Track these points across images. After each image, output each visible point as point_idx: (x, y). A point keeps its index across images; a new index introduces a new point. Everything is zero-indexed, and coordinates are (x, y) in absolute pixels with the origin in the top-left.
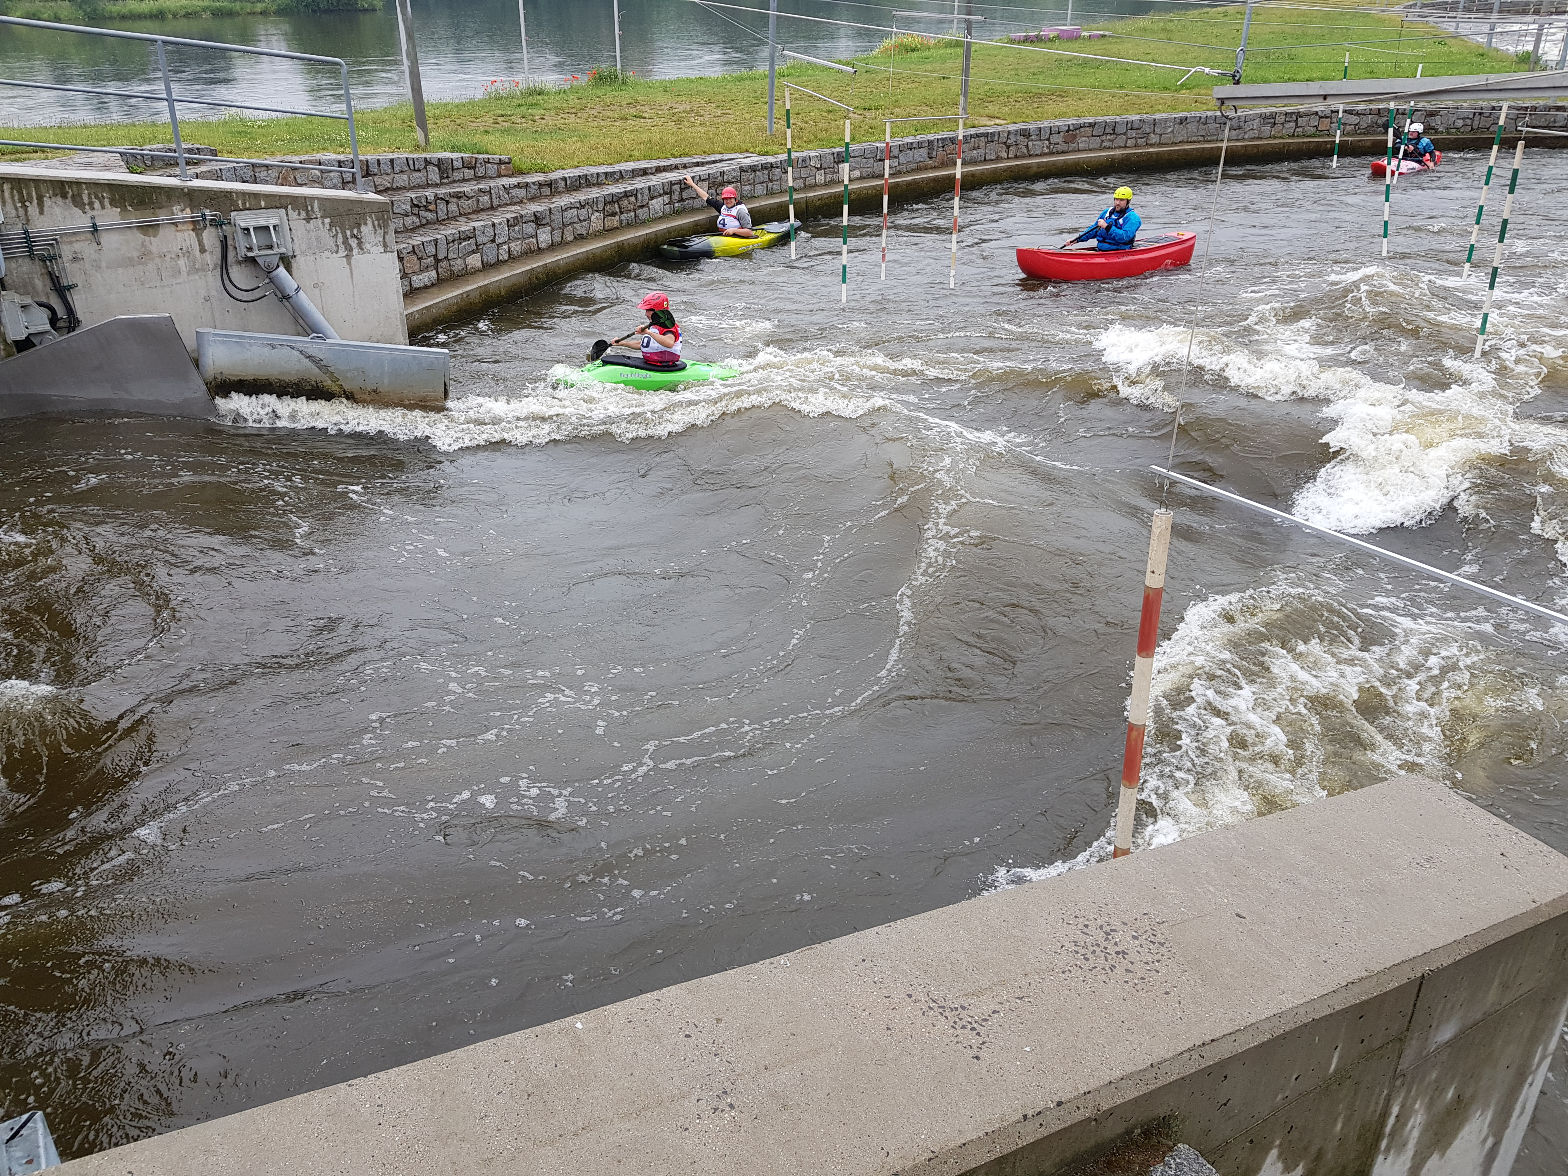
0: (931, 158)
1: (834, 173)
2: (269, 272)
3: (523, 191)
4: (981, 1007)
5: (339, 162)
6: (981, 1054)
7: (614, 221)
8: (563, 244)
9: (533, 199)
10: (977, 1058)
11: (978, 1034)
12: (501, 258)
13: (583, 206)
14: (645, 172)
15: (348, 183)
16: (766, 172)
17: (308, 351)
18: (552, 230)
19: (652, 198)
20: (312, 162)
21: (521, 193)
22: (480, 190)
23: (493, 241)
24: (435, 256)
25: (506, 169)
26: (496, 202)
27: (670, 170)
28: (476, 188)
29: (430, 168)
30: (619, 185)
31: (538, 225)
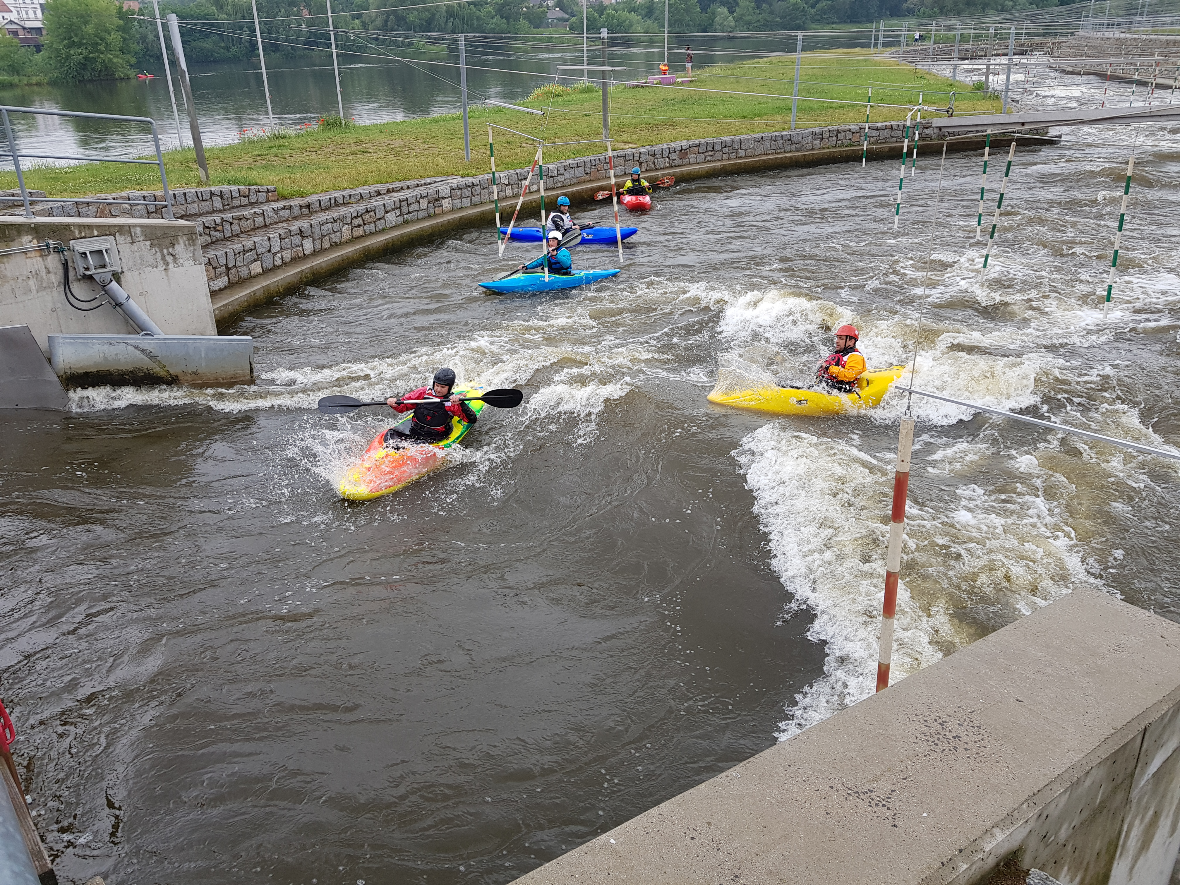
0: (587, 174)
2: (104, 287)
3: (288, 211)
4: (882, 789)
5: (144, 197)
6: (896, 823)
7: (360, 231)
8: (322, 251)
9: (295, 218)
10: (895, 826)
11: (888, 809)
12: (276, 263)
13: (335, 221)
14: (379, 193)
15: (152, 212)
16: (469, 189)
17: (140, 346)
18: (314, 240)
19: (387, 212)
20: (122, 198)
21: (286, 213)
22: (255, 213)
23: (269, 251)
24: (226, 265)
25: (273, 196)
26: (268, 222)
27: (398, 191)
28: (252, 211)
29: (214, 198)
30: (361, 204)
31: (303, 237)
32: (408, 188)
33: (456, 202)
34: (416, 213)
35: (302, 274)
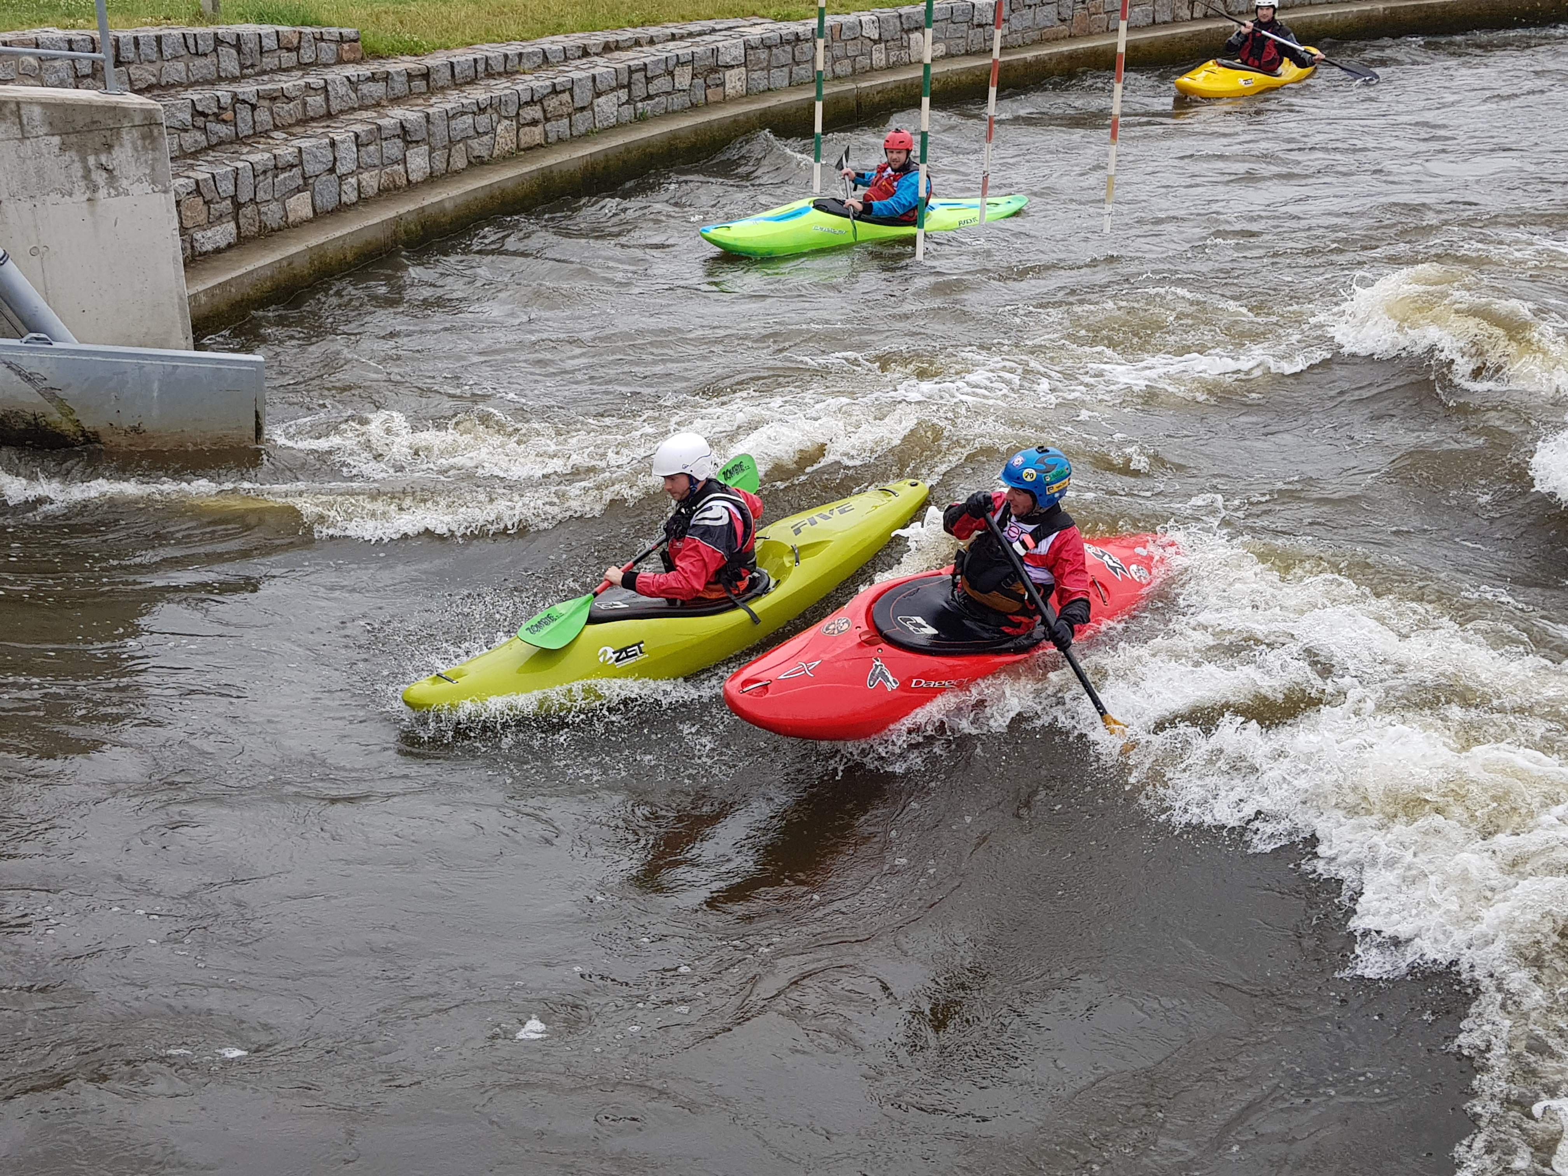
0: (1063, 21)
1: (902, 47)
3: (381, 85)
5: (70, 42)
7: (535, 135)
8: (449, 175)
9: (395, 100)
12: (345, 198)
13: (482, 111)
14: (585, 52)
15: (86, 76)
16: (788, 48)
17: (21, 364)
18: (432, 150)
19: (599, 95)
20: (22, 43)
21: (377, 89)
22: (308, 86)
23: (332, 170)
24: (234, 198)
25: (351, 50)
26: (335, 106)
27: (628, 48)
28: (302, 82)
29: (223, 50)
30: (543, 74)
31: (408, 143)
32: (651, 42)
33: (755, 75)
34: (663, 99)
35: (398, 225)
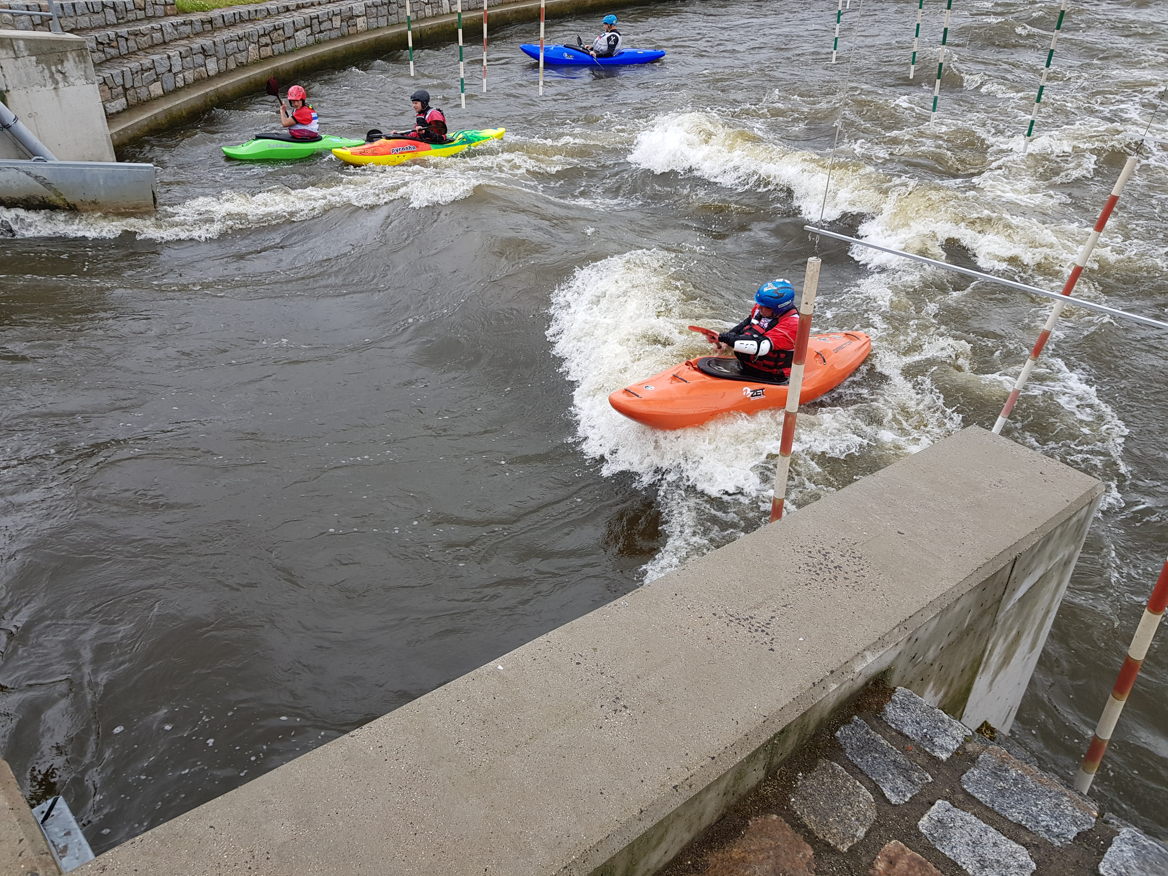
3: (189, 27)
4: (763, 615)
6: (774, 647)
7: (268, 51)
8: (227, 72)
9: (197, 34)
10: (772, 650)
11: (767, 634)
12: (178, 85)
13: (241, 39)
14: (287, 9)
15: (38, 24)
17: (32, 172)
18: (218, 60)
19: (297, 31)
21: (187, 29)
22: (152, 28)
23: (170, 71)
24: (123, 86)
25: (171, 9)
26: (167, 38)
27: (308, 7)
28: (149, 26)
29: (107, 10)
30: (268, 20)
31: (206, 56)
32: (319, 4)
33: (371, 20)
34: (328, 32)
35: (206, 97)
